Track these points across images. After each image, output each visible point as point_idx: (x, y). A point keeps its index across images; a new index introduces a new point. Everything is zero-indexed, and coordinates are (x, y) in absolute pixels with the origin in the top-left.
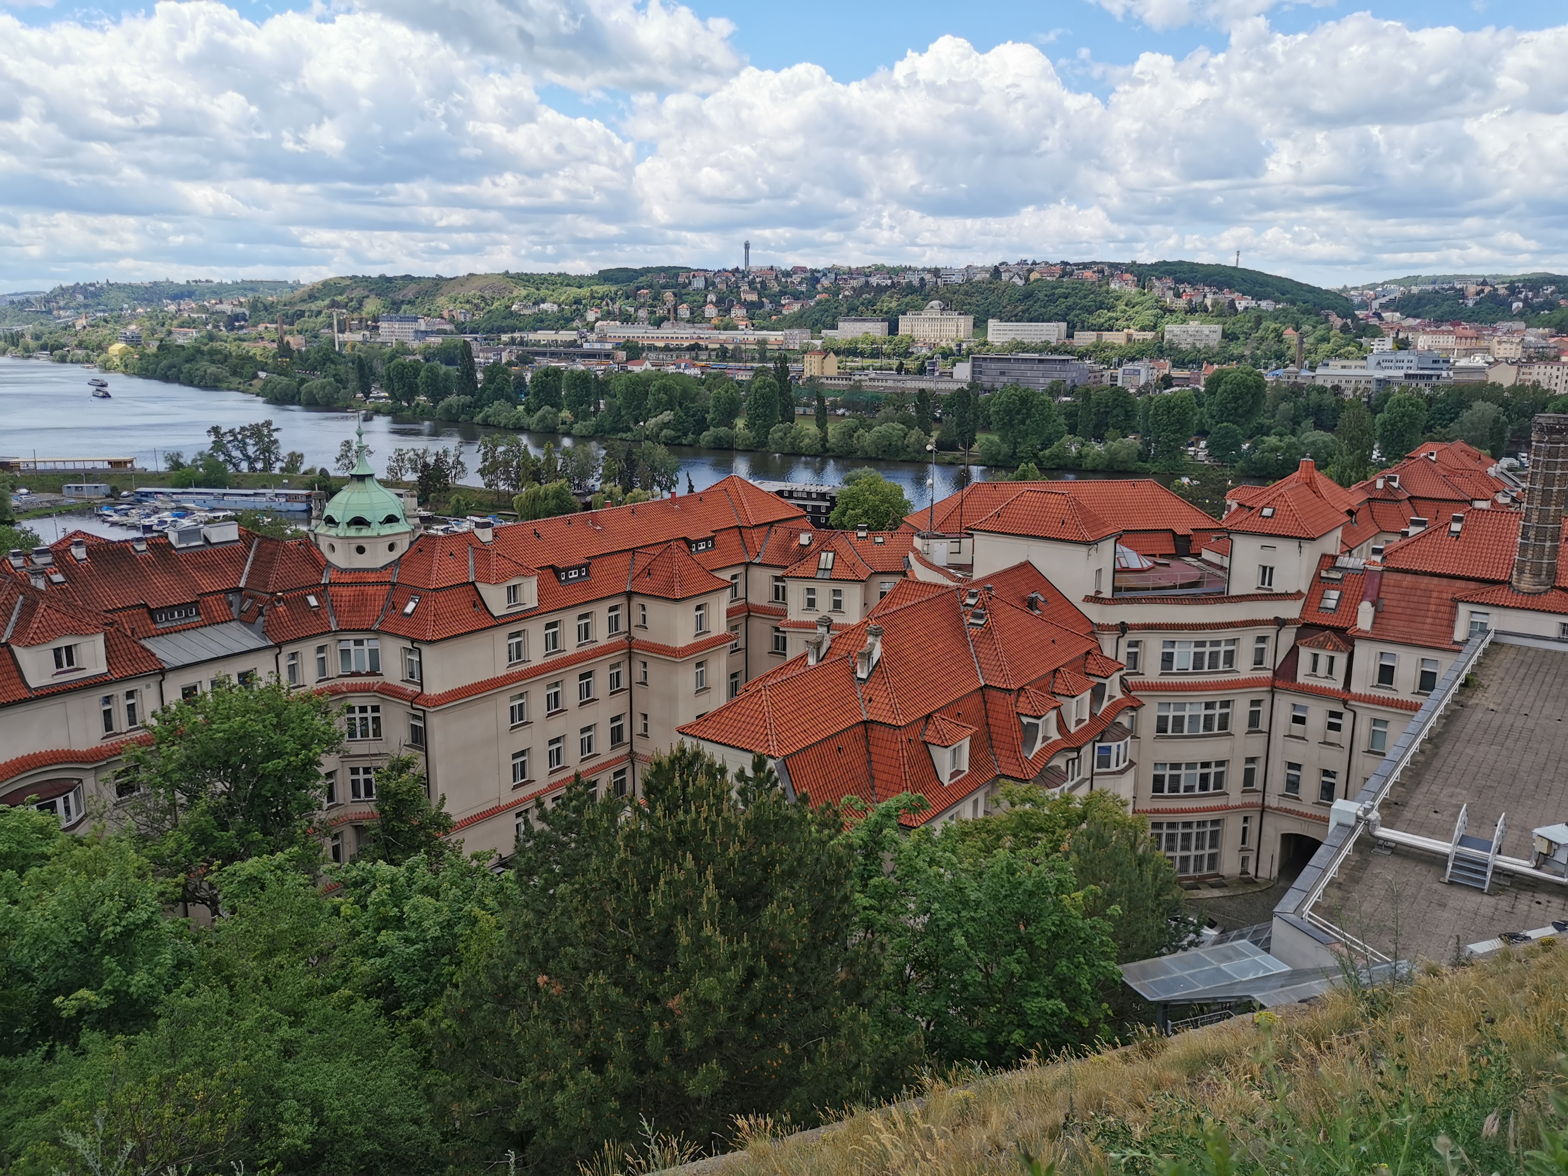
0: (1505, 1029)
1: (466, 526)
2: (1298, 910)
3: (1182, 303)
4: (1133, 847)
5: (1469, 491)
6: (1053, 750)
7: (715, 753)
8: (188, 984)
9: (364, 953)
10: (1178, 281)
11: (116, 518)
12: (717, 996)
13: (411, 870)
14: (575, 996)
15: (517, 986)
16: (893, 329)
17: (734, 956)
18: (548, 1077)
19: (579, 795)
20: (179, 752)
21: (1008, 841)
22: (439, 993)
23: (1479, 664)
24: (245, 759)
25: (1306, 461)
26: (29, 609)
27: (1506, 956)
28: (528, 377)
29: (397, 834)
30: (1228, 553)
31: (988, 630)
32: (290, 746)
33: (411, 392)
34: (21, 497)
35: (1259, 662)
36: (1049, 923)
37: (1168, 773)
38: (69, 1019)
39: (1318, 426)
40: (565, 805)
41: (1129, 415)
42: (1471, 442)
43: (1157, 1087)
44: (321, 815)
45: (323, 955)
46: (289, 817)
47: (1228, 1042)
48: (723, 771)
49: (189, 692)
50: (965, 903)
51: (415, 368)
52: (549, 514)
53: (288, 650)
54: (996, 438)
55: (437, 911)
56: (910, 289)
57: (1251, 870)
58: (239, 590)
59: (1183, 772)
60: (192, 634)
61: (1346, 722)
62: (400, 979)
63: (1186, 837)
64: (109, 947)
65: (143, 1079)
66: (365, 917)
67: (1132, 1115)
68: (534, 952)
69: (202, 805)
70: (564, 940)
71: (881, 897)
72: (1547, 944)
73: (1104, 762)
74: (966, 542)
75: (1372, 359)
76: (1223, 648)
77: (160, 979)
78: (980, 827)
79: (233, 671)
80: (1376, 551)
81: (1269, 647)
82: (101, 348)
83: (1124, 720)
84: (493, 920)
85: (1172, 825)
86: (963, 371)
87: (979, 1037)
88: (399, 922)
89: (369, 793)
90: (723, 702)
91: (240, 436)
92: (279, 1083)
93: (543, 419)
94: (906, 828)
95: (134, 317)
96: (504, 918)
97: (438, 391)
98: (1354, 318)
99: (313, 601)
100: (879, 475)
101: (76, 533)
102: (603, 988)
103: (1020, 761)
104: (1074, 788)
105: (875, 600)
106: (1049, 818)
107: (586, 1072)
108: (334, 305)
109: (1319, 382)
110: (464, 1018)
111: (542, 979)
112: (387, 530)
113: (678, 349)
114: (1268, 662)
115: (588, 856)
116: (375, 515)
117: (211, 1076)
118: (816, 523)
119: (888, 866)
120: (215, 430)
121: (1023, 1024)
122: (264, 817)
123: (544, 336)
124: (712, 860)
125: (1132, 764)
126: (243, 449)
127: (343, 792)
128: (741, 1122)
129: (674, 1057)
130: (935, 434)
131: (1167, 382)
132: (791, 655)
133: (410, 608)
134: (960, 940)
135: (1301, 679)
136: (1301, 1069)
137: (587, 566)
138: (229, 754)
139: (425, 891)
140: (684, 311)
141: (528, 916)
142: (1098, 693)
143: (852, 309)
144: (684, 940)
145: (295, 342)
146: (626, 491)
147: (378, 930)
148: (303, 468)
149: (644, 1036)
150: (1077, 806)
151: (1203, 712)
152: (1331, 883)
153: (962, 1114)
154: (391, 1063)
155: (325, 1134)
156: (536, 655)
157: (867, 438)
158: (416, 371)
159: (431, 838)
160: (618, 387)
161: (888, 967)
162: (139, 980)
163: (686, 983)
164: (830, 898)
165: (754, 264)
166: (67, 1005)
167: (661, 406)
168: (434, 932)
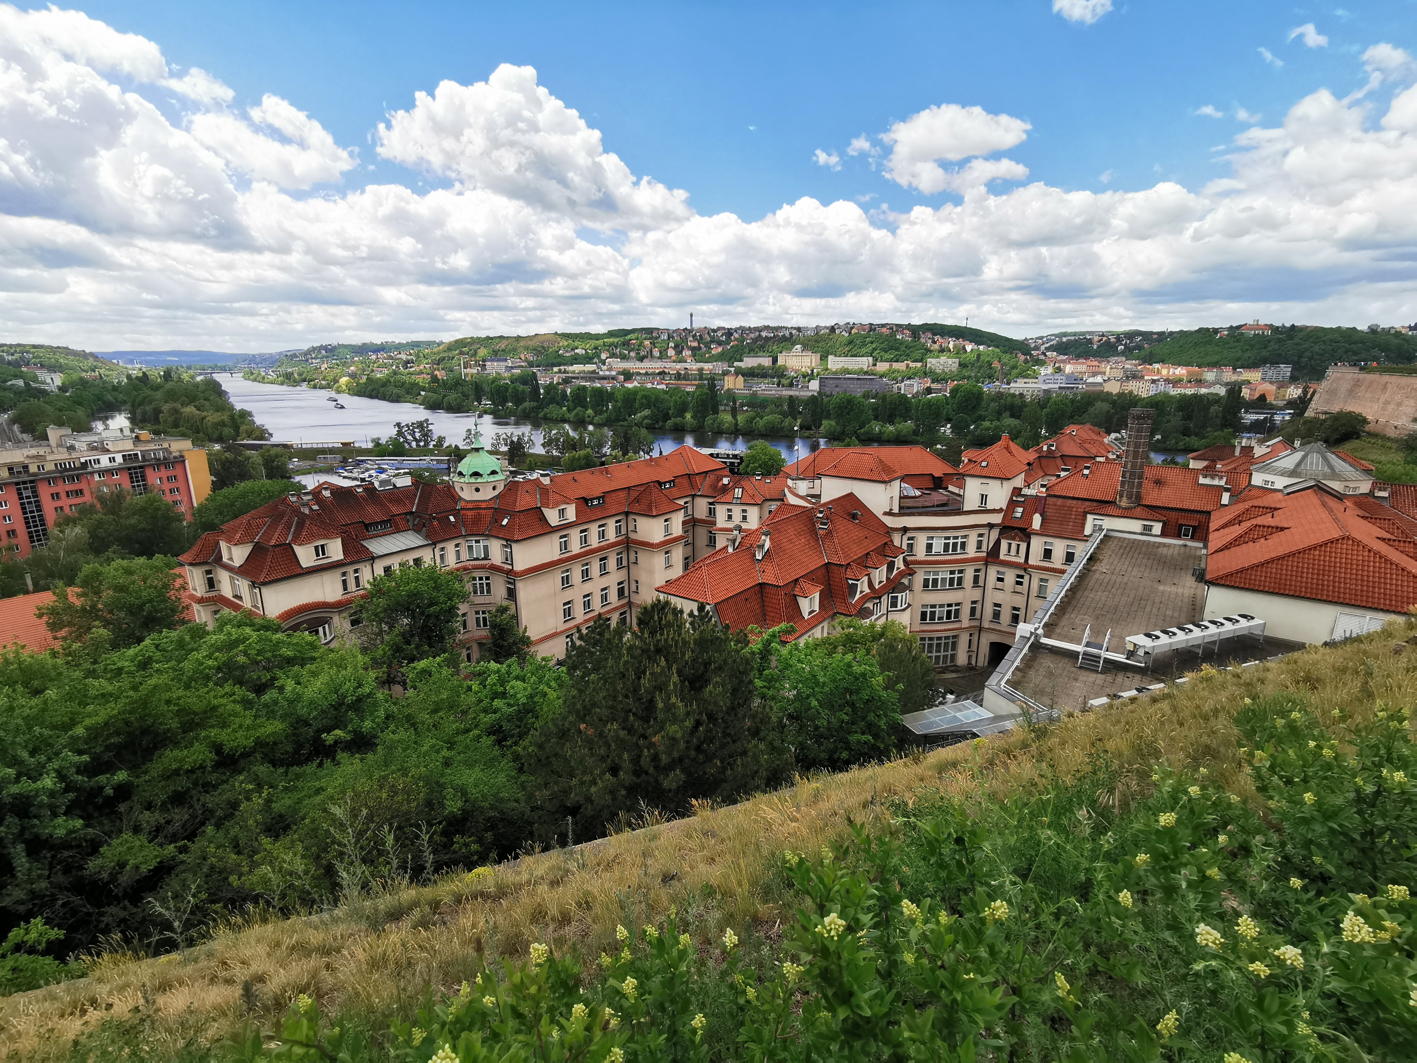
0: (1110, 745)
1: (535, 476)
2: (998, 684)
3: (936, 347)
4: (910, 651)
5: (1094, 451)
6: (865, 598)
7: (677, 602)
8: (392, 727)
9: (485, 711)
10: (935, 334)
11: (346, 474)
12: (679, 735)
13: (509, 666)
14: (601, 735)
15: (569, 730)
16: (775, 360)
17: (688, 714)
18: (587, 778)
19: (601, 626)
20: (382, 602)
21: (840, 649)
22: (527, 733)
23: (1098, 548)
24: (418, 606)
25: (1005, 435)
26: (300, 526)
27: (1111, 706)
28: (569, 391)
29: (501, 647)
30: (962, 486)
31: (829, 533)
32: (442, 599)
33: (505, 401)
34: (295, 463)
35: (979, 546)
36: (865, 695)
37: (929, 610)
38: (330, 746)
39: (1012, 416)
40: (593, 632)
41: (908, 410)
42: (1094, 424)
43: (922, 780)
44: (460, 637)
45: (464, 713)
46: (443, 638)
47: (960, 755)
48: (682, 612)
49: (387, 569)
50: (817, 683)
51: (506, 387)
52: (581, 468)
53: (439, 546)
54: (833, 423)
55: (525, 689)
56: (784, 339)
57: (973, 662)
58: (412, 513)
59: (937, 609)
60: (387, 538)
61: (1026, 580)
62: (506, 726)
63: (939, 645)
64: (350, 707)
65: (370, 778)
66: (485, 692)
67: (907, 795)
68: (578, 712)
69: (396, 631)
70: (594, 705)
71: (770, 681)
72: (1133, 700)
73: (894, 604)
74: (817, 482)
75: (1041, 379)
76: (960, 540)
77: (378, 725)
78: (825, 642)
79: (410, 557)
80: (1043, 486)
81: (985, 540)
82: (336, 381)
83: (905, 581)
84: (555, 694)
85: (931, 639)
86: (814, 385)
87: (824, 756)
88: (504, 695)
89: (485, 625)
90: (681, 573)
91: (412, 427)
92: (442, 780)
93: (577, 414)
94: (784, 643)
95: (353, 362)
96: (562, 693)
97: (518, 399)
98: (1031, 355)
99: (452, 519)
100: (767, 444)
101: (325, 483)
102: (616, 731)
103: (847, 605)
104: (877, 619)
105: (766, 515)
106: (863, 636)
107: (608, 776)
108: (462, 353)
109: (1012, 391)
110: (541, 747)
111: (582, 726)
112: (492, 478)
113: (653, 374)
114: (984, 548)
115: (606, 659)
116: (485, 471)
117: (407, 776)
118: (732, 471)
119: (774, 664)
120: (398, 425)
121: (848, 748)
122: (429, 638)
123: (577, 368)
124: (675, 661)
125: (909, 605)
126: (413, 434)
127: (471, 624)
128: (694, 802)
129: (656, 768)
130: (799, 421)
131: (929, 390)
132: (719, 546)
133: (505, 522)
134: (814, 703)
135: (1002, 557)
136: (1000, 770)
137: (603, 497)
138: (409, 603)
139: (517, 678)
140: (656, 353)
141: (574, 692)
142: (891, 566)
143: (751, 350)
144: (660, 705)
145: (440, 374)
146: (625, 454)
147: (493, 699)
148: (445, 445)
149: (639, 757)
150: (878, 628)
151: (948, 576)
152: (1017, 668)
153: (815, 796)
154: (502, 770)
155: (468, 806)
156: (575, 547)
157: (761, 423)
158: (507, 390)
159: (520, 650)
160: (619, 396)
161: (774, 719)
162: (367, 725)
163: (662, 728)
164: (742, 681)
165: (696, 326)
166: (329, 738)
167: (643, 407)
168: (523, 700)
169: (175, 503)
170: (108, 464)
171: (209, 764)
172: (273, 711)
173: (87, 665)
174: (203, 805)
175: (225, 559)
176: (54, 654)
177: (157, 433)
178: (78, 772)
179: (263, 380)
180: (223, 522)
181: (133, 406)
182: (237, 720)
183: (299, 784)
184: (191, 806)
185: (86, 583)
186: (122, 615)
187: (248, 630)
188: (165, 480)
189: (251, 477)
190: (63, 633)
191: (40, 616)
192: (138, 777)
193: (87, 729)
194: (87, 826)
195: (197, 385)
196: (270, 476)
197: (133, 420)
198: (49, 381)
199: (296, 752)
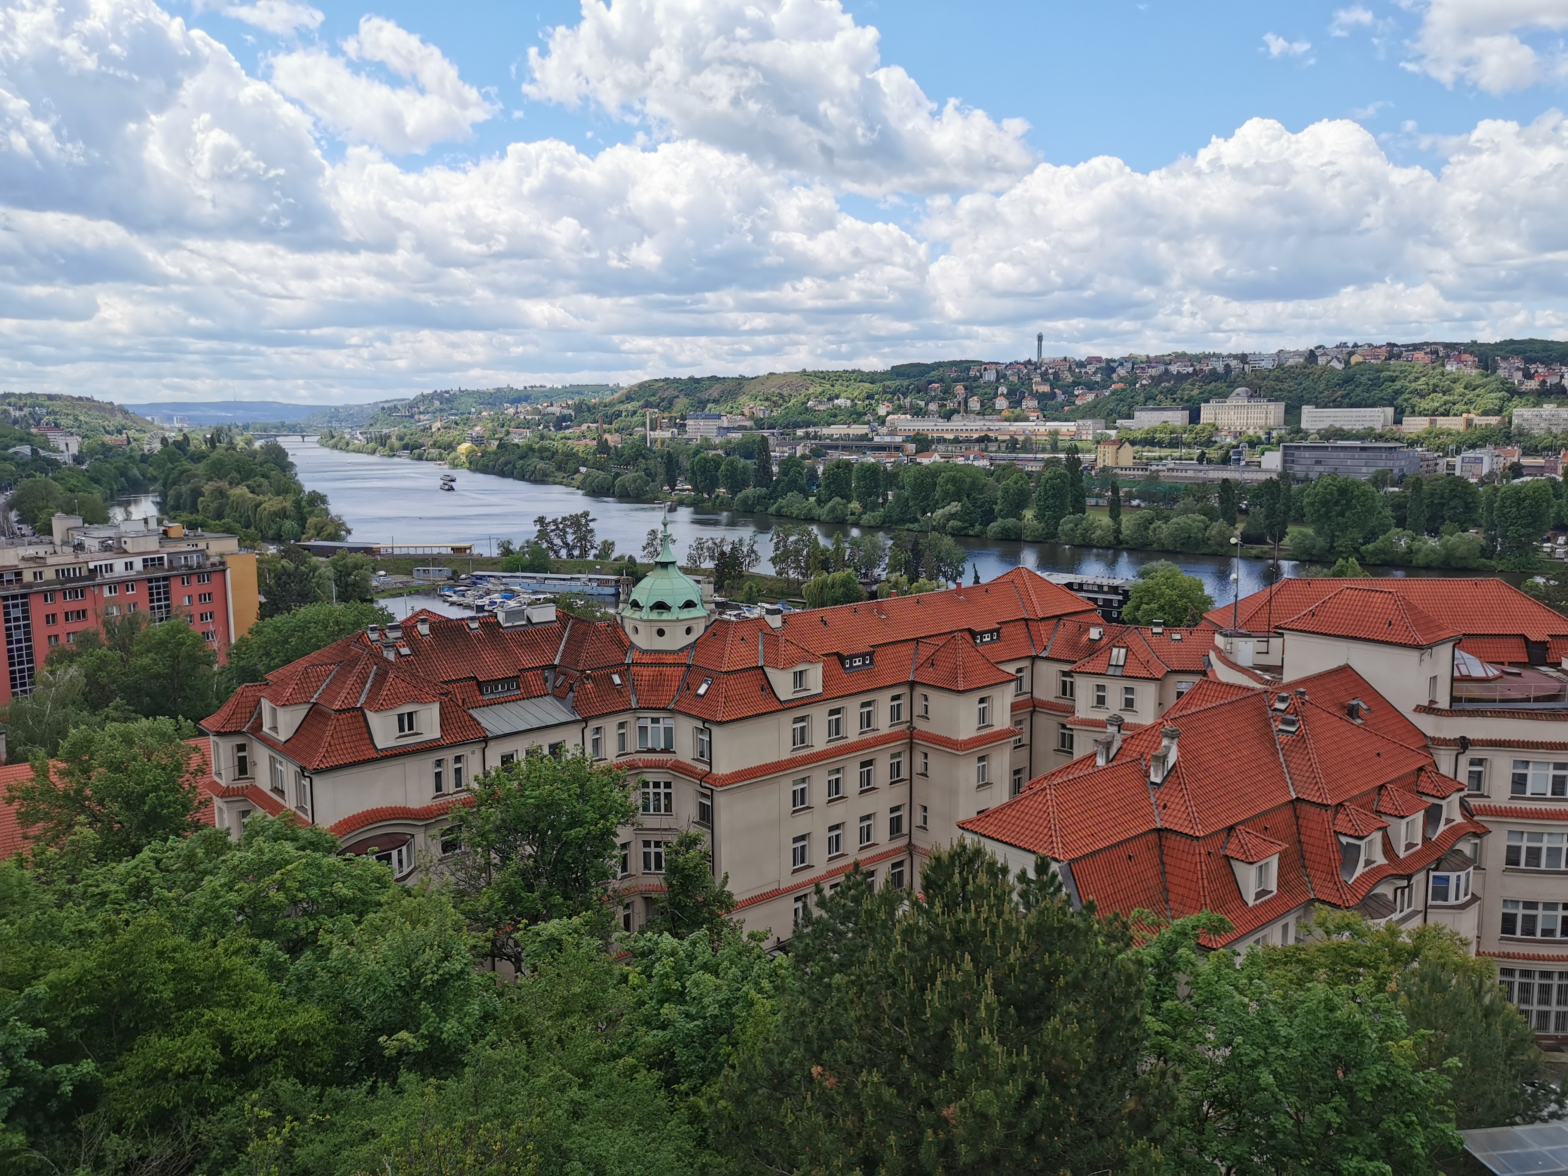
1: (756, 612)
3: (1533, 384)
4: (1478, 995)
6: (1377, 875)
7: (996, 851)
8: (492, 1036)
9: (648, 1023)
10: (1528, 361)
11: (455, 598)
12: (994, 1110)
13: (694, 944)
14: (848, 1091)
15: (791, 1074)
16: (1195, 417)
17: (1012, 1070)
19: (858, 884)
20: (496, 814)
21: (1322, 973)
22: (716, 1073)
24: (551, 826)
26: (381, 677)
28: (820, 469)
29: (682, 908)
31: (1301, 739)
32: (590, 816)
33: (712, 485)
34: (380, 578)
36: (1374, 1073)
37: (1521, 912)
38: (390, 1059)
40: (843, 894)
41: (1469, 508)
44: (614, 884)
45: (612, 1022)
46: (587, 884)
48: (1005, 870)
49: (507, 759)
50: (1274, 1039)
51: (717, 462)
52: (836, 602)
53: (593, 724)
54: (1310, 531)
55: (718, 988)
56: (1213, 377)
58: (554, 667)
59: (1540, 912)
60: (512, 706)
62: (681, 1055)
63: (1545, 989)
64: (426, 994)
65: (450, 1124)
66: (651, 987)
68: (808, 1041)
69: (513, 867)
70: (838, 1032)
71: (1175, 1024)
73: (1441, 893)
74: (1276, 642)
77: (469, 1030)
78: (1288, 958)
79: (545, 741)
82: (452, 449)
83: (1466, 848)
85: (1526, 973)
86: (1272, 461)
88: (680, 997)
89: (658, 866)
90: (1006, 799)
91: (562, 525)
92: (566, 1144)
93: (833, 510)
94: (1204, 950)
95: (480, 419)
96: (781, 1003)
97: (736, 483)
99: (617, 679)
100: (1176, 568)
101: (423, 611)
102: (876, 1086)
103: (1338, 885)
104: (1402, 921)
105: (1172, 700)
106: (1370, 951)
108: (647, 405)
110: (739, 1101)
111: (816, 1070)
112: (686, 614)
113: (968, 440)
115: (865, 947)
116: (675, 600)
117: (508, 1128)
118: (1107, 617)
119: (1183, 990)
120: (541, 520)
122: (565, 882)
123: (837, 430)
124: (991, 964)
125: (1475, 898)
126: (563, 537)
127: (636, 864)
130: (1240, 527)
131: (1516, 470)
132: (1078, 754)
133: (702, 690)
134: (1268, 1079)
137: (870, 655)
138: (538, 820)
139: (705, 967)
140: (974, 404)
141: (804, 1003)
142: (1433, 815)
143: (1150, 398)
144: (961, 1046)
145: (612, 439)
146: (913, 579)
147: (661, 1002)
148: (614, 556)
149: (918, 1143)
150: (1405, 939)
154: (669, 1138)
156: (819, 740)
157: (1165, 530)
158: (717, 465)
159: (714, 915)
160: (907, 479)
161: (1183, 1101)
162: (451, 1027)
163: (962, 1092)
164: (1118, 1017)
165: (1047, 355)
166: (389, 1044)
167: (949, 497)
168: (713, 1010)
169: (206, 635)
170: (125, 573)
171: (210, 1066)
172: (307, 989)
173: (62, 884)
174: (195, 1137)
175: (265, 729)
176: (21, 863)
177: (192, 526)
178: (29, 1055)
179: (345, 447)
180: (270, 669)
181: (164, 485)
182: (258, 996)
183: (339, 1119)
184: (177, 1136)
185: (73, 756)
186: (116, 808)
187: (289, 847)
188: (196, 598)
189: (316, 599)
190: (37, 829)
191: (10, 801)
192: (109, 1075)
193: (52, 986)
194: (33, 1146)
195: (254, 454)
196: (343, 597)
197: (162, 506)
198: (63, 447)
199: (339, 1061)
